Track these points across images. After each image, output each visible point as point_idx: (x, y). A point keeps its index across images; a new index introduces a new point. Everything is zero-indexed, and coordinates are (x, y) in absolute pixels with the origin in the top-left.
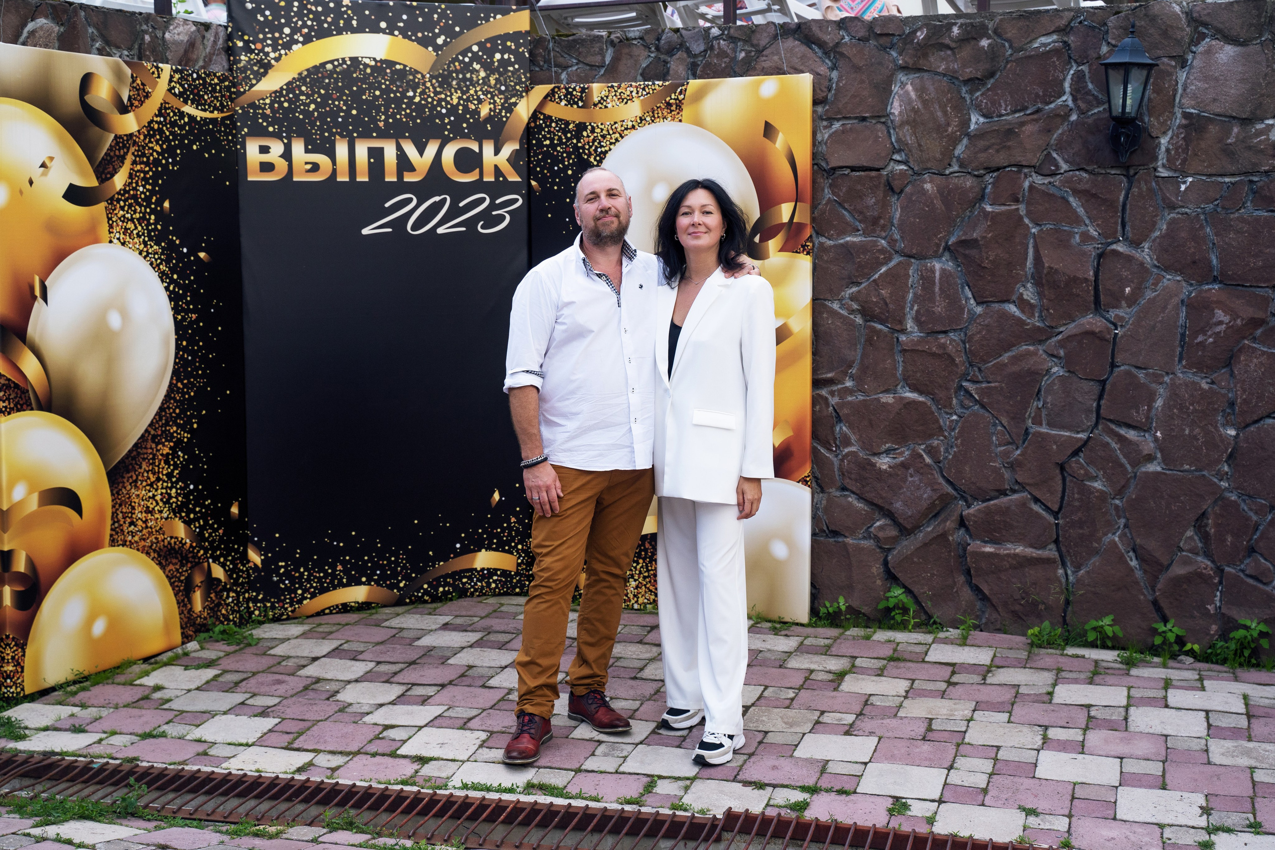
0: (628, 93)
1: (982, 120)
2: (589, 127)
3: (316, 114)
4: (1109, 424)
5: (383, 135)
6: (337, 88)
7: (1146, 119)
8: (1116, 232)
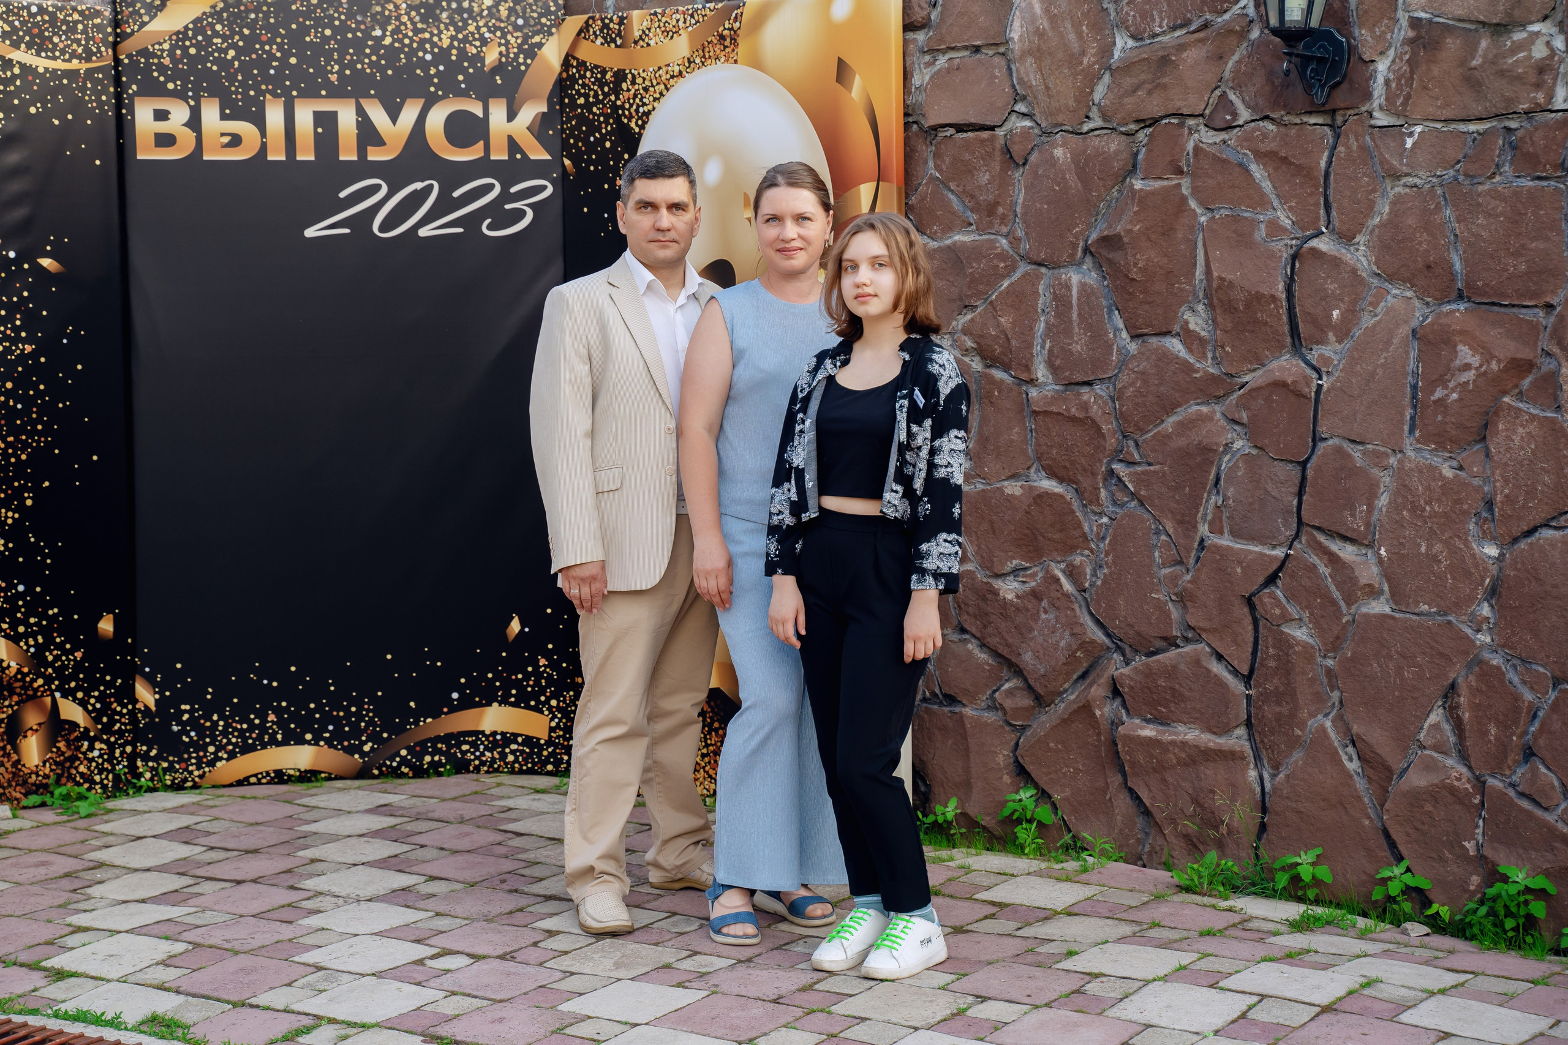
0: (674, 22)
1: (1131, 43)
2: (630, 76)
3: (236, 63)
4: (1315, 533)
5: (336, 93)
6: (268, 27)
7: (1357, 33)
8: (1318, 219)
